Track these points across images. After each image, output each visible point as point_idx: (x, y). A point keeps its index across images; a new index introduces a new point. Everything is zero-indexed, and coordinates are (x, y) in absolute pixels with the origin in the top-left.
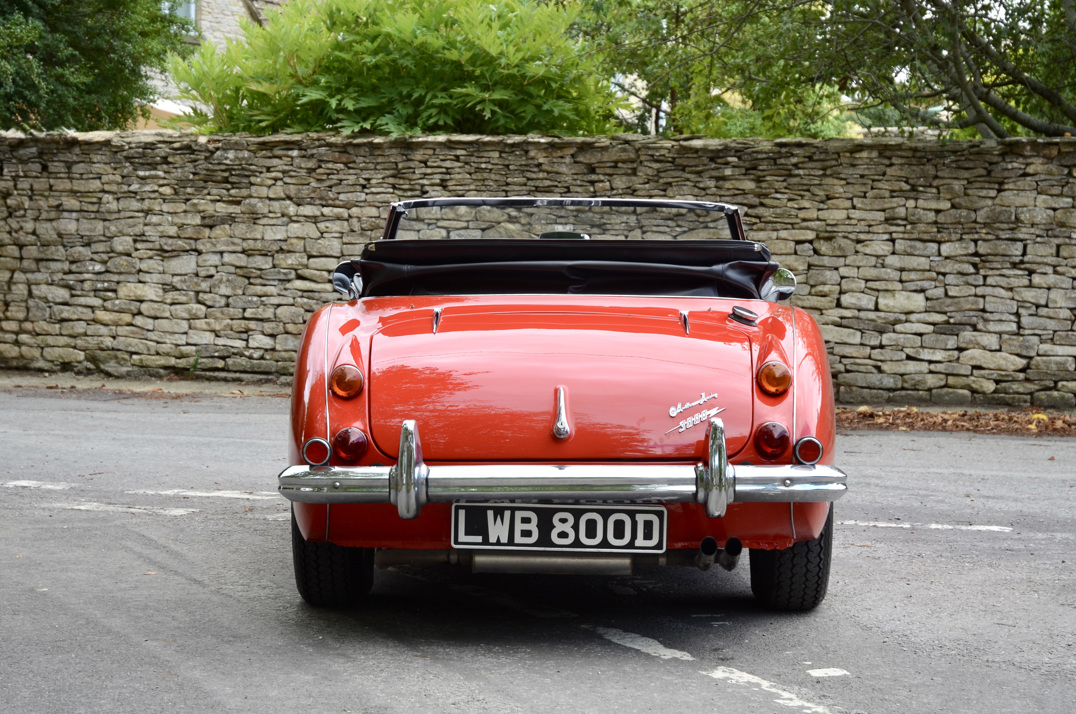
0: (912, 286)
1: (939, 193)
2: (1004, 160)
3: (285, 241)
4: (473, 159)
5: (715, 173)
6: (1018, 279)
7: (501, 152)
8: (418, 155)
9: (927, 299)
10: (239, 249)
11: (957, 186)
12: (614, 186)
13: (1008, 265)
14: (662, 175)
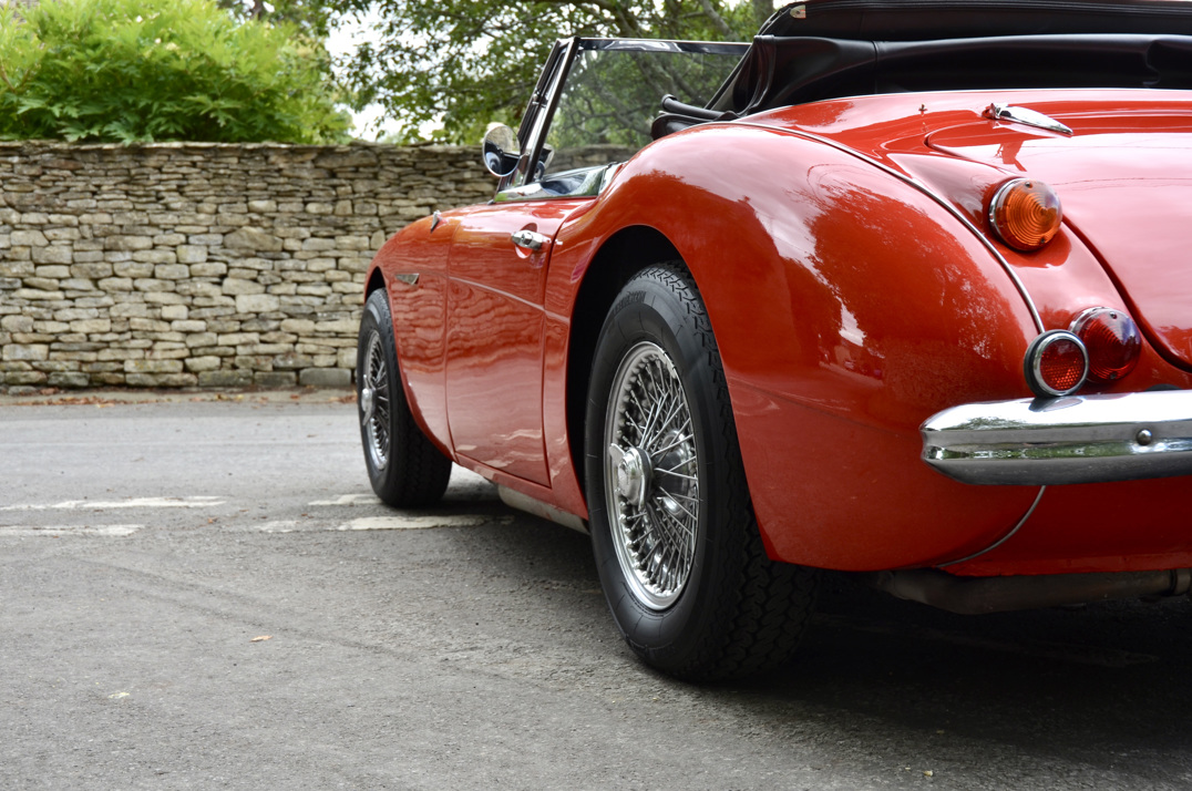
3: (8, 249)
4: (211, 165)
5: (455, 177)
7: (239, 158)
8: (152, 161)
12: (356, 189)
14: (403, 178)
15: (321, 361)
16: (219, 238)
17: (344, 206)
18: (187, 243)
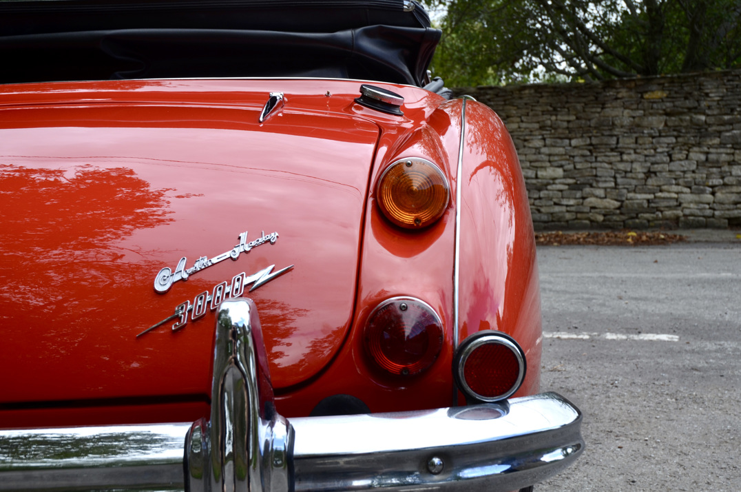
0: (556, 164)
1: (569, 110)
2: (605, 91)
6: (614, 157)
9: (564, 171)
11: (579, 107)
13: (609, 150)
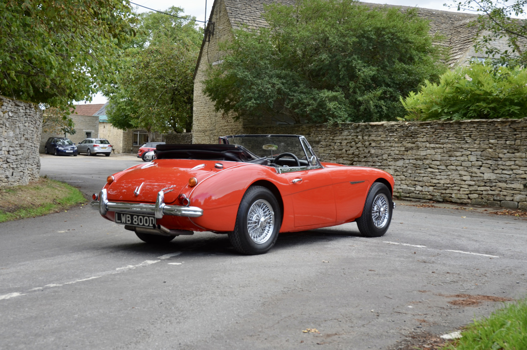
3: (426, 155)
4: (479, 127)
8: (463, 126)
10: (414, 158)
15: (508, 198)
16: (480, 153)
17: (518, 142)
18: (471, 154)
